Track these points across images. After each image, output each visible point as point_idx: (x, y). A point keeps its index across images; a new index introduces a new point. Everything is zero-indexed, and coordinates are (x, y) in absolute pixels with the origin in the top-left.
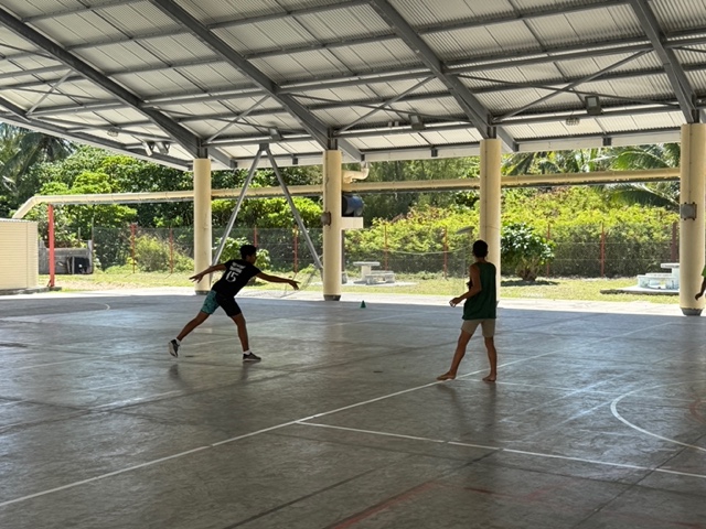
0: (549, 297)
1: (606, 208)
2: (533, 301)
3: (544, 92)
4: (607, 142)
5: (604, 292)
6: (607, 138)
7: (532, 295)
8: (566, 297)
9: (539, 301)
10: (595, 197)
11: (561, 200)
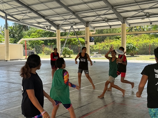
0: (137, 60)
1: (150, 39)
2: (133, 61)
3: (136, 12)
4: (151, 24)
5: (150, 58)
6: (151, 23)
7: (133, 59)
8: (141, 59)
9: (135, 61)
10: (148, 37)
11: (140, 37)
